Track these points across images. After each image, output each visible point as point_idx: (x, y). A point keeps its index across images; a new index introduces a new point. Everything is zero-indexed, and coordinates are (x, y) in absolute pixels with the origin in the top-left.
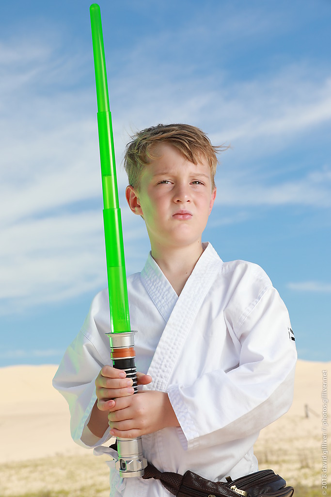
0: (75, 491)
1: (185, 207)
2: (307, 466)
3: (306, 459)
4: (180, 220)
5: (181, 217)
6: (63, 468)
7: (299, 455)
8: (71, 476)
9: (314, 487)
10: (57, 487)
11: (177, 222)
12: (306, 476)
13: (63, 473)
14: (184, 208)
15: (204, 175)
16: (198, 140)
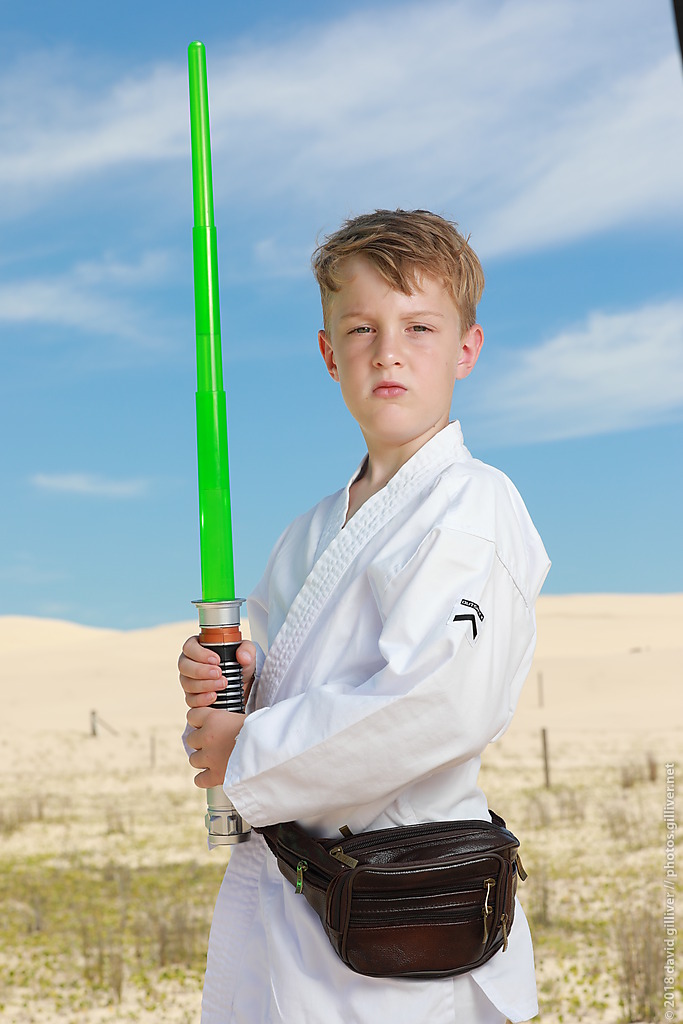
1: (394, 375)
3: (118, 815)
4: (385, 398)
5: (386, 392)
11: (380, 403)
12: (121, 849)
14: (390, 375)
15: (430, 313)
16: (415, 249)
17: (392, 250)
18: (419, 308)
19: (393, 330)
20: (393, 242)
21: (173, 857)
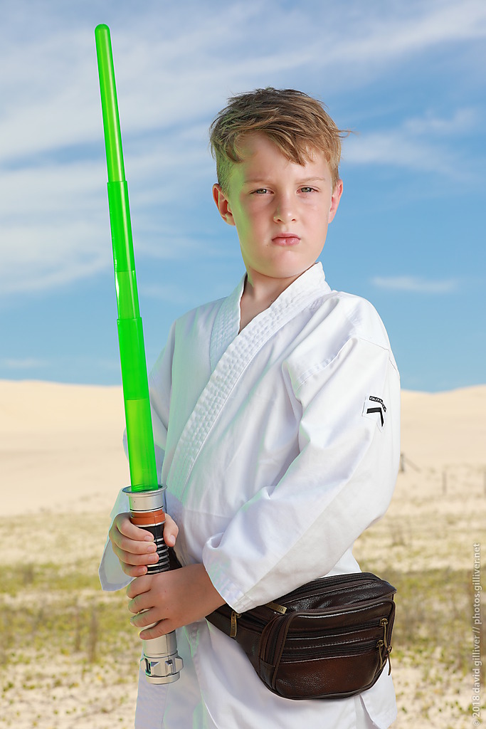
0: (69, 565)
1: (290, 228)
2: (402, 543)
3: (400, 532)
4: (283, 245)
5: (284, 241)
6: (52, 532)
7: (391, 526)
8: (63, 543)
9: (410, 573)
10: (42, 559)
11: (279, 249)
12: (399, 557)
13: (50, 538)
14: (288, 229)
15: (318, 178)
16: (306, 129)
17: (289, 131)
18: (309, 175)
19: (289, 192)
20: (289, 124)
21: (436, 564)
